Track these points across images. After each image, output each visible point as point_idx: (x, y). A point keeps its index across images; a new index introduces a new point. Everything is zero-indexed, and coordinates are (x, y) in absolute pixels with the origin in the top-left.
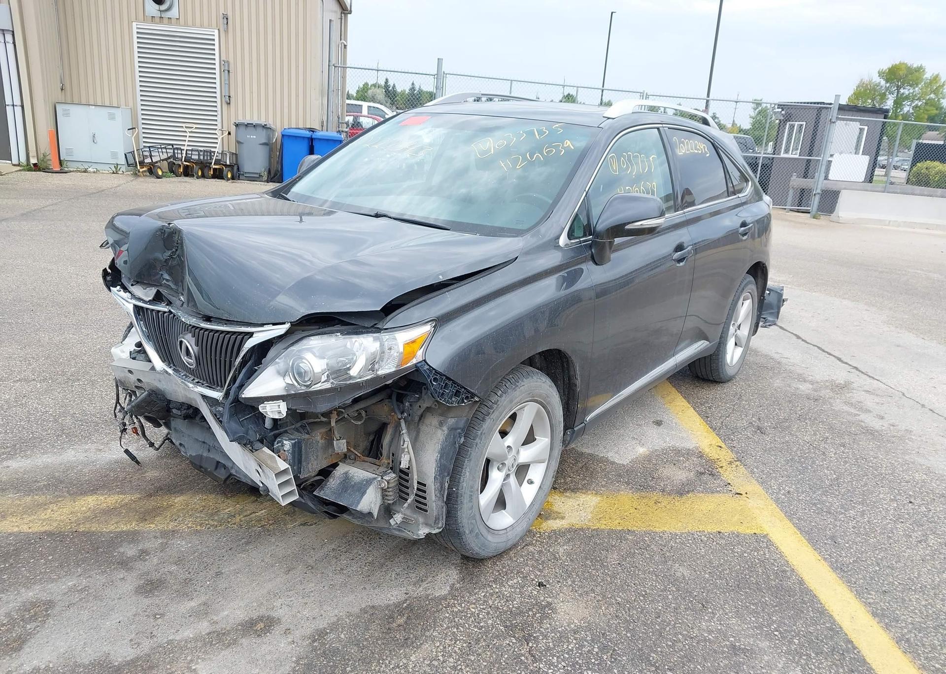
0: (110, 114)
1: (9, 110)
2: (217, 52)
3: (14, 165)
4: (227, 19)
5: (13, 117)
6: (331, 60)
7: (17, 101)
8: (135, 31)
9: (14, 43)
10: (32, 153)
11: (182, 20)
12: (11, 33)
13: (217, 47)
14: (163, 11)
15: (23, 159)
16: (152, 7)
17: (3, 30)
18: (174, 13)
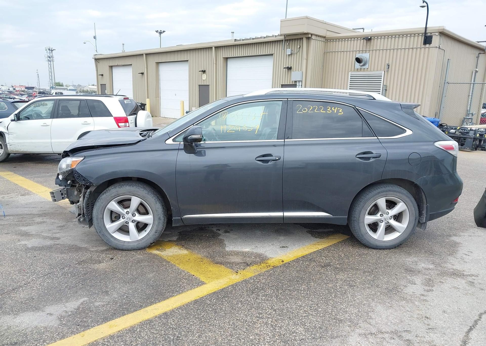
2: (382, 81)
4: (389, 66)
6: (446, 79)
8: (350, 75)
9: (302, 85)
11: (369, 69)
12: (301, 81)
13: (382, 79)
14: (362, 66)
16: (357, 65)
17: (299, 81)
18: (366, 66)
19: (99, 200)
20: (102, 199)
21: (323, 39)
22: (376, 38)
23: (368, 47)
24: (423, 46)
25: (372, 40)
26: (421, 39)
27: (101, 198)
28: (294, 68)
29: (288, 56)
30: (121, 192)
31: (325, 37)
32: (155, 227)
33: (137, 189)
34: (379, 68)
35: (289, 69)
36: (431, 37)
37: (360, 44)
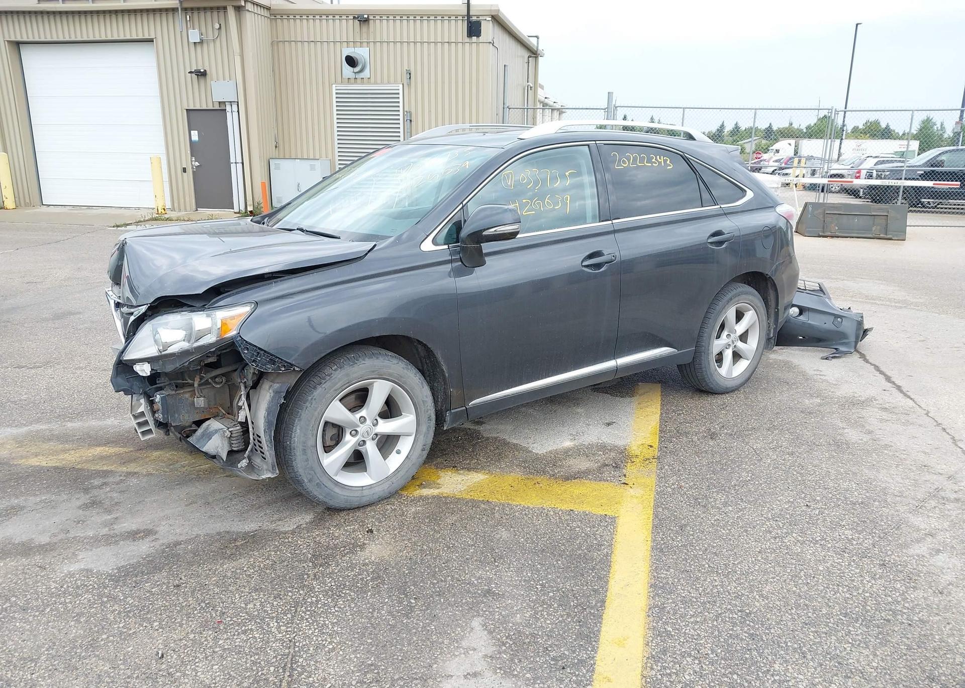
0: (311, 165)
1: (233, 166)
2: (401, 104)
3: (235, 213)
4: (410, 74)
5: (236, 172)
6: (505, 102)
7: (239, 160)
8: (334, 92)
9: (238, 111)
10: (250, 202)
11: (372, 80)
12: (237, 103)
13: (401, 100)
14: (357, 72)
15: (242, 208)
16: (348, 70)
17: (231, 102)
18: (366, 74)
19: (308, 404)
20: (315, 399)
21: (266, 13)
22: (378, 17)
23: (365, 35)
24: (467, 40)
25: (371, 22)
26: (462, 27)
27: (310, 398)
28: (212, 72)
29: (192, 46)
30: (355, 375)
31: (268, 9)
32: (421, 437)
33: (387, 363)
34: (392, 79)
35: (201, 74)
36: (478, 24)
37: (349, 28)
